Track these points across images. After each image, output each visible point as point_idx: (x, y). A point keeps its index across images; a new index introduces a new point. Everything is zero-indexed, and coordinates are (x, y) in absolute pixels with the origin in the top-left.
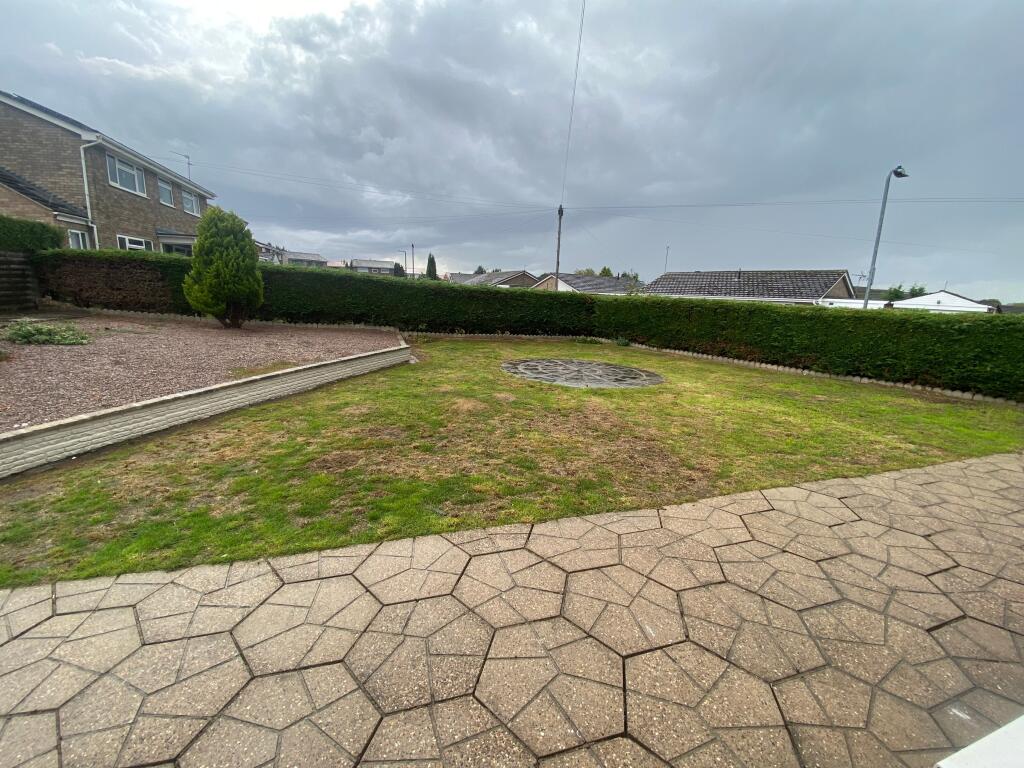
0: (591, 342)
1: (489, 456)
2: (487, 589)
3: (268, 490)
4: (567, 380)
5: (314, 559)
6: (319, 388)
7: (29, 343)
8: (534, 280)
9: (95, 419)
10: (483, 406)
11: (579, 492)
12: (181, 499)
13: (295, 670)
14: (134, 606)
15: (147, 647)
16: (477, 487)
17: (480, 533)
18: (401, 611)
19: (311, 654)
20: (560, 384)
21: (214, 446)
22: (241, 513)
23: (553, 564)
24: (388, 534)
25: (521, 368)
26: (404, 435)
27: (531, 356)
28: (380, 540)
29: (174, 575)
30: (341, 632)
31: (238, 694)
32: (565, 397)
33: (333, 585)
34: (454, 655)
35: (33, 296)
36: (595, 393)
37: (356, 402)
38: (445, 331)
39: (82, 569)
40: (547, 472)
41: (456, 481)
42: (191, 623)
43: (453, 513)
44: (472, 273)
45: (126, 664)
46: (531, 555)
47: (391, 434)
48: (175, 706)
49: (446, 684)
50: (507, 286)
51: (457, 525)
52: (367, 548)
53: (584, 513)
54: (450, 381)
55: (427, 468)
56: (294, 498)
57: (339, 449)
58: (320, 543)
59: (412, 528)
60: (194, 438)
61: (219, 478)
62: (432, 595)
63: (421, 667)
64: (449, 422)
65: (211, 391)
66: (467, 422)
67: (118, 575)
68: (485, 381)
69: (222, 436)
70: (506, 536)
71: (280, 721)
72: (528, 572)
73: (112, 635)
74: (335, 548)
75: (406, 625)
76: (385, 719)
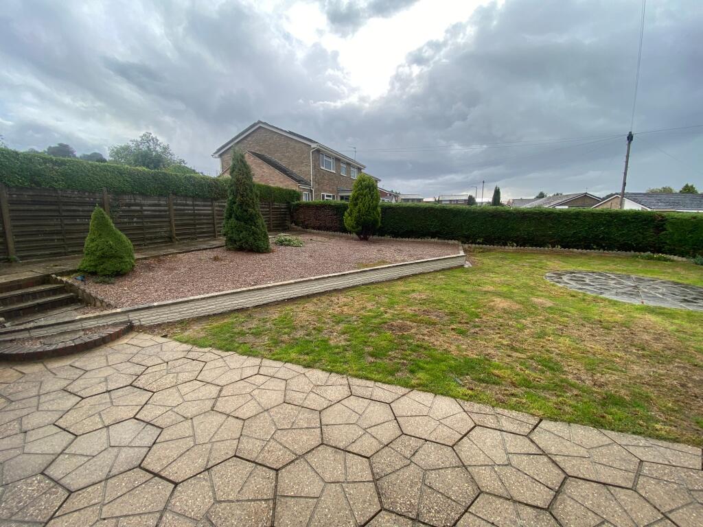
0: (659, 259)
1: (513, 349)
2: (482, 456)
3: (358, 336)
4: (617, 294)
5: (371, 386)
6: (401, 278)
7: (282, 245)
8: (596, 200)
9: (296, 283)
10: (518, 306)
11: (603, 405)
12: (319, 330)
13: (343, 450)
14: (286, 380)
15: (285, 404)
16: (496, 372)
17: (488, 409)
18: (413, 442)
19: (354, 445)
20: (608, 297)
21: (340, 305)
22: (343, 346)
23: (554, 462)
24: (419, 385)
25: (565, 278)
26: (446, 318)
27: (580, 268)
28: (413, 387)
29: (307, 370)
30: (373, 440)
31: (313, 449)
32: (612, 311)
33: (377, 407)
34: (442, 494)
35: (288, 223)
36: (652, 311)
37: (420, 290)
38: (498, 244)
39: (273, 355)
40: (570, 377)
41: (479, 362)
42: (305, 399)
43: (471, 386)
44: (533, 197)
45: (275, 409)
46: (531, 444)
47: (437, 316)
48: (286, 441)
49: (430, 512)
50: (567, 207)
51: (471, 396)
52: (402, 390)
53: (603, 426)
54: (493, 282)
55: (458, 346)
56: (370, 344)
57: (402, 319)
58: (377, 377)
59: (435, 387)
60: (333, 298)
61: (338, 323)
62: (437, 441)
63: (416, 489)
64: (484, 315)
65: (344, 275)
66: (500, 317)
67: (286, 362)
68: (526, 286)
69: (345, 299)
70: (512, 420)
71: (327, 477)
72: (525, 457)
73: (275, 392)
74: (384, 383)
75: (414, 454)
76: (383, 512)
